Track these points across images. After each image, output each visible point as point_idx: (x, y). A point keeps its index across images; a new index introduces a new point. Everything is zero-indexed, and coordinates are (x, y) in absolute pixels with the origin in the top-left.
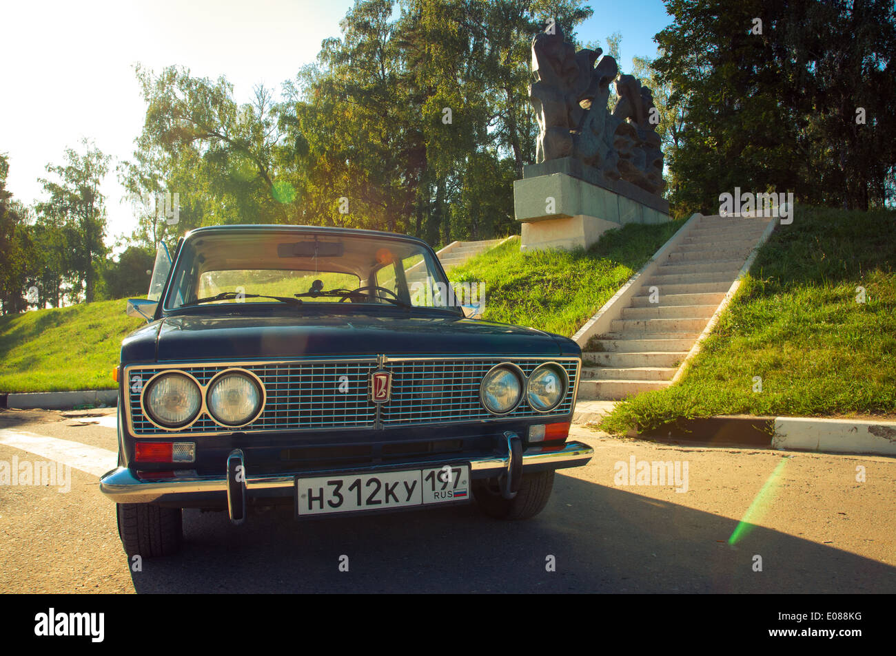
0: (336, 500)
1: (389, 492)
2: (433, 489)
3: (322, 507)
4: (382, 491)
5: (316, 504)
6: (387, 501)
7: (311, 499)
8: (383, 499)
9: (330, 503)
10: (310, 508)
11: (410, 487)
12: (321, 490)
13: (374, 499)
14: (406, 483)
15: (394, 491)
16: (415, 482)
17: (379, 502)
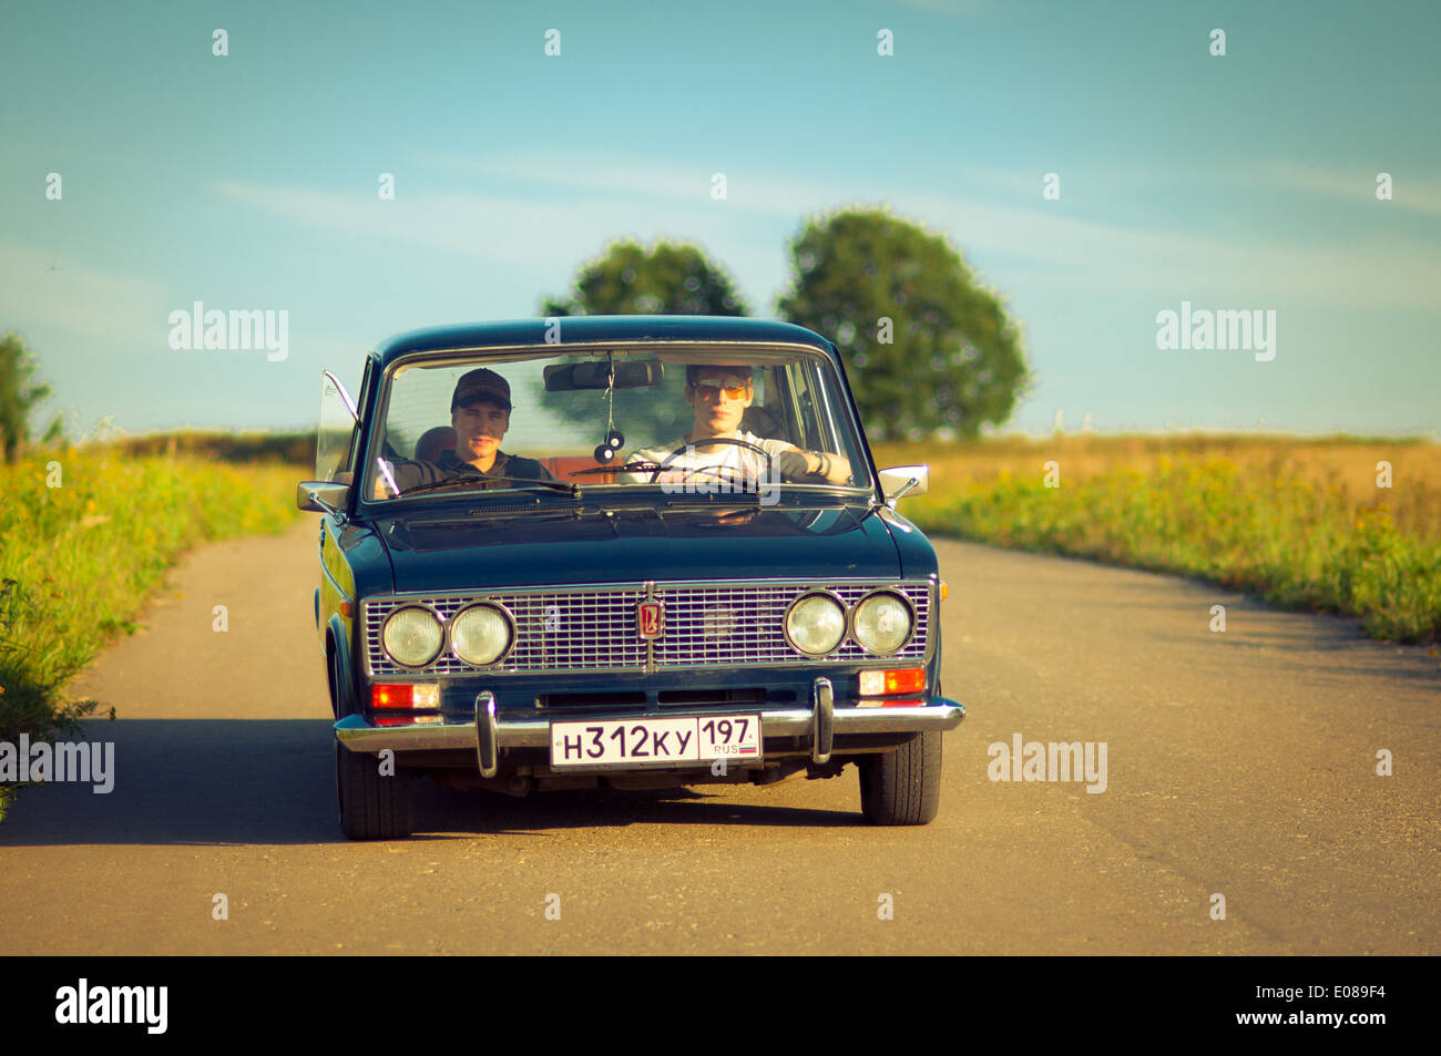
0: (596, 749)
1: (658, 743)
2: (713, 742)
3: (580, 756)
4: (651, 740)
5: (573, 752)
6: (656, 753)
7: (568, 747)
8: (651, 751)
9: (589, 752)
10: (567, 757)
11: (684, 739)
12: (579, 738)
13: (640, 750)
14: (678, 734)
15: (664, 742)
16: (689, 733)
17: (646, 754)
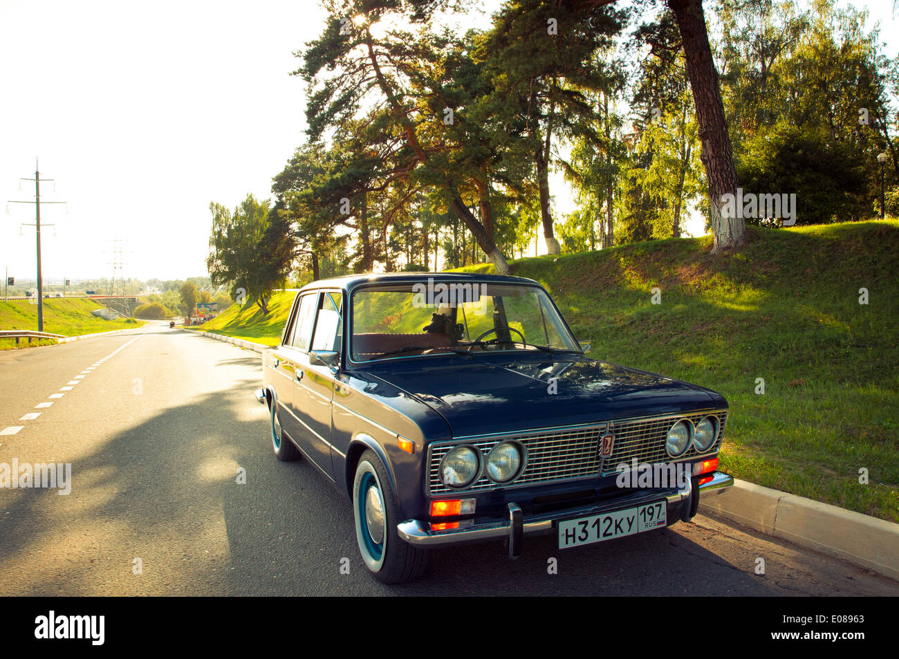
0: (583, 535)
1: (618, 526)
2: (645, 521)
3: (574, 542)
4: (614, 524)
5: (570, 539)
6: (617, 533)
7: (568, 536)
8: (614, 532)
9: (580, 538)
10: (567, 543)
11: (630, 521)
12: (574, 529)
13: (607, 533)
14: (628, 518)
15: (621, 525)
16: (634, 517)
17: (611, 534)
